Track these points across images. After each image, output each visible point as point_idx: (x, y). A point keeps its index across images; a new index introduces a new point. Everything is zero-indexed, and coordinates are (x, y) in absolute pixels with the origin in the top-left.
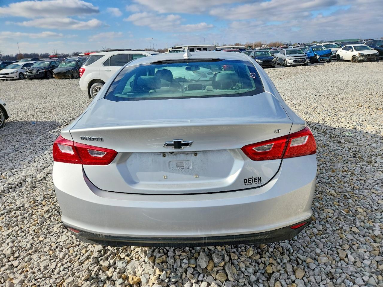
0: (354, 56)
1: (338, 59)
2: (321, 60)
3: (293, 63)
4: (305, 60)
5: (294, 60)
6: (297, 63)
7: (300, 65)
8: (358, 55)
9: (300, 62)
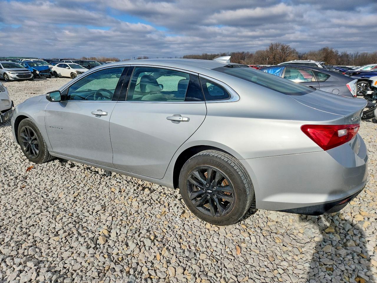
0: (72, 73)
1: (55, 75)
2: (41, 76)
3: (18, 78)
4: (29, 74)
5: (17, 74)
6: (22, 78)
7: (27, 80)
8: (76, 73)
9: (24, 76)
